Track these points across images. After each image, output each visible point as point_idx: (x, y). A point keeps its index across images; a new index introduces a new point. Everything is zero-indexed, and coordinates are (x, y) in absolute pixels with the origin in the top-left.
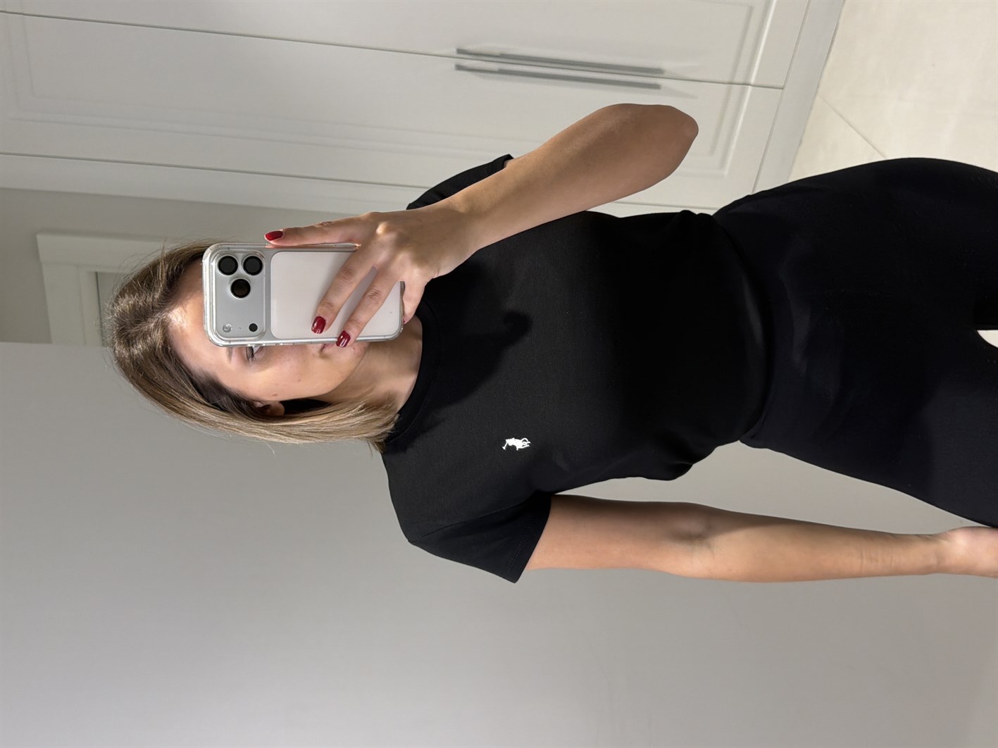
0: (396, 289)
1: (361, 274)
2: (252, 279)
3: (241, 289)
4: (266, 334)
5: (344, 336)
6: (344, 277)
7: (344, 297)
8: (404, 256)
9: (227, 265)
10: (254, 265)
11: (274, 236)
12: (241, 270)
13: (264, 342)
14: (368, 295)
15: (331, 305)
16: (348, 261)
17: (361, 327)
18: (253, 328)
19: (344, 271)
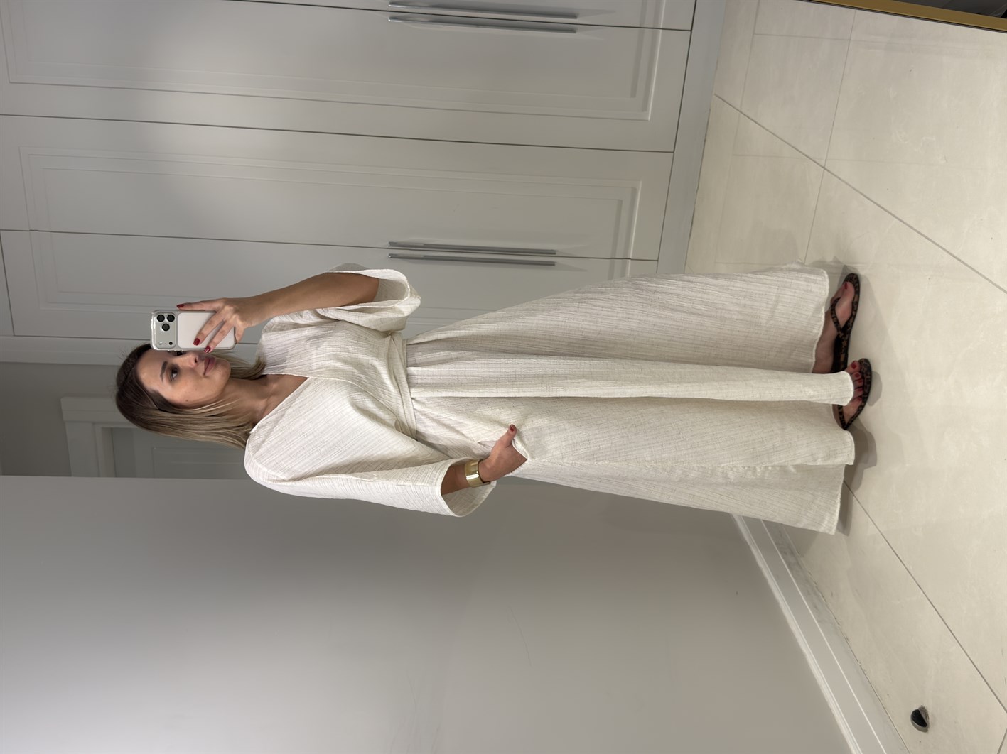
0: (232, 332)
1: (217, 322)
2: (170, 323)
3: (166, 327)
4: (177, 345)
5: (208, 347)
6: (210, 324)
7: (209, 332)
8: (234, 316)
9: (160, 318)
10: (171, 318)
11: (179, 306)
12: (166, 321)
13: (175, 350)
14: (220, 330)
15: (202, 334)
16: (212, 317)
17: (216, 344)
18: (171, 343)
19: (209, 321)
